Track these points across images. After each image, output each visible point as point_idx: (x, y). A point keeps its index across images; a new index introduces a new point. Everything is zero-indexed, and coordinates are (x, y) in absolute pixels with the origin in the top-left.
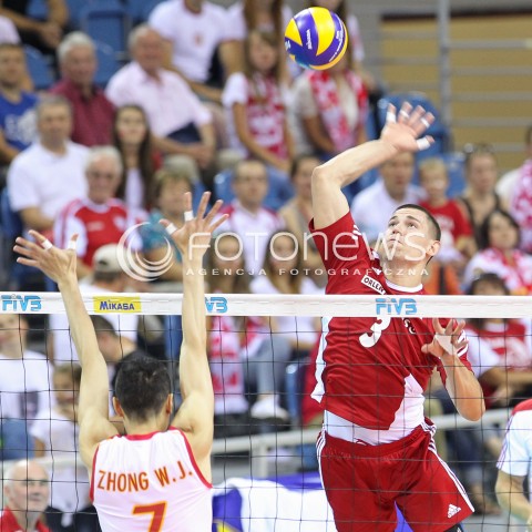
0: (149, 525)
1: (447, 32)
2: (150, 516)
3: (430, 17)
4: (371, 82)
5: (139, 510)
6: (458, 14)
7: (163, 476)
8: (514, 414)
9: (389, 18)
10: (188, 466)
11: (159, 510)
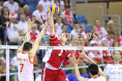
0: (21, 67)
1: (87, 5)
2: (21, 66)
3: (84, 2)
4: (74, 13)
5: (20, 64)
6: (89, 2)
7: (24, 60)
8: (106, 65)
9: (78, 3)
10: (28, 59)
11: (23, 65)
